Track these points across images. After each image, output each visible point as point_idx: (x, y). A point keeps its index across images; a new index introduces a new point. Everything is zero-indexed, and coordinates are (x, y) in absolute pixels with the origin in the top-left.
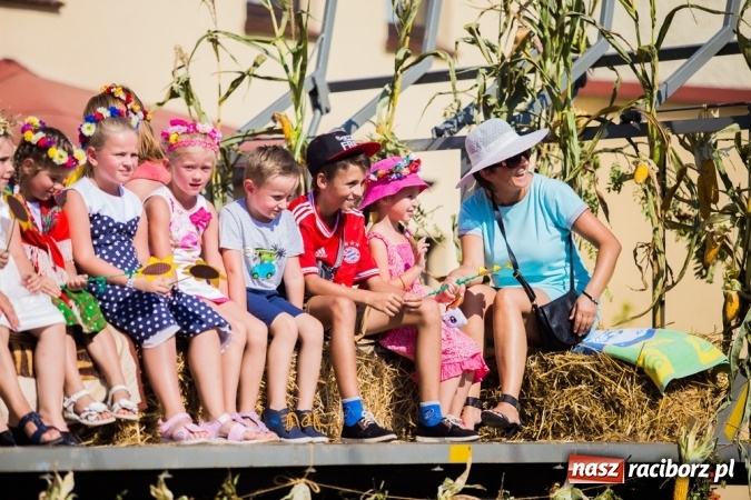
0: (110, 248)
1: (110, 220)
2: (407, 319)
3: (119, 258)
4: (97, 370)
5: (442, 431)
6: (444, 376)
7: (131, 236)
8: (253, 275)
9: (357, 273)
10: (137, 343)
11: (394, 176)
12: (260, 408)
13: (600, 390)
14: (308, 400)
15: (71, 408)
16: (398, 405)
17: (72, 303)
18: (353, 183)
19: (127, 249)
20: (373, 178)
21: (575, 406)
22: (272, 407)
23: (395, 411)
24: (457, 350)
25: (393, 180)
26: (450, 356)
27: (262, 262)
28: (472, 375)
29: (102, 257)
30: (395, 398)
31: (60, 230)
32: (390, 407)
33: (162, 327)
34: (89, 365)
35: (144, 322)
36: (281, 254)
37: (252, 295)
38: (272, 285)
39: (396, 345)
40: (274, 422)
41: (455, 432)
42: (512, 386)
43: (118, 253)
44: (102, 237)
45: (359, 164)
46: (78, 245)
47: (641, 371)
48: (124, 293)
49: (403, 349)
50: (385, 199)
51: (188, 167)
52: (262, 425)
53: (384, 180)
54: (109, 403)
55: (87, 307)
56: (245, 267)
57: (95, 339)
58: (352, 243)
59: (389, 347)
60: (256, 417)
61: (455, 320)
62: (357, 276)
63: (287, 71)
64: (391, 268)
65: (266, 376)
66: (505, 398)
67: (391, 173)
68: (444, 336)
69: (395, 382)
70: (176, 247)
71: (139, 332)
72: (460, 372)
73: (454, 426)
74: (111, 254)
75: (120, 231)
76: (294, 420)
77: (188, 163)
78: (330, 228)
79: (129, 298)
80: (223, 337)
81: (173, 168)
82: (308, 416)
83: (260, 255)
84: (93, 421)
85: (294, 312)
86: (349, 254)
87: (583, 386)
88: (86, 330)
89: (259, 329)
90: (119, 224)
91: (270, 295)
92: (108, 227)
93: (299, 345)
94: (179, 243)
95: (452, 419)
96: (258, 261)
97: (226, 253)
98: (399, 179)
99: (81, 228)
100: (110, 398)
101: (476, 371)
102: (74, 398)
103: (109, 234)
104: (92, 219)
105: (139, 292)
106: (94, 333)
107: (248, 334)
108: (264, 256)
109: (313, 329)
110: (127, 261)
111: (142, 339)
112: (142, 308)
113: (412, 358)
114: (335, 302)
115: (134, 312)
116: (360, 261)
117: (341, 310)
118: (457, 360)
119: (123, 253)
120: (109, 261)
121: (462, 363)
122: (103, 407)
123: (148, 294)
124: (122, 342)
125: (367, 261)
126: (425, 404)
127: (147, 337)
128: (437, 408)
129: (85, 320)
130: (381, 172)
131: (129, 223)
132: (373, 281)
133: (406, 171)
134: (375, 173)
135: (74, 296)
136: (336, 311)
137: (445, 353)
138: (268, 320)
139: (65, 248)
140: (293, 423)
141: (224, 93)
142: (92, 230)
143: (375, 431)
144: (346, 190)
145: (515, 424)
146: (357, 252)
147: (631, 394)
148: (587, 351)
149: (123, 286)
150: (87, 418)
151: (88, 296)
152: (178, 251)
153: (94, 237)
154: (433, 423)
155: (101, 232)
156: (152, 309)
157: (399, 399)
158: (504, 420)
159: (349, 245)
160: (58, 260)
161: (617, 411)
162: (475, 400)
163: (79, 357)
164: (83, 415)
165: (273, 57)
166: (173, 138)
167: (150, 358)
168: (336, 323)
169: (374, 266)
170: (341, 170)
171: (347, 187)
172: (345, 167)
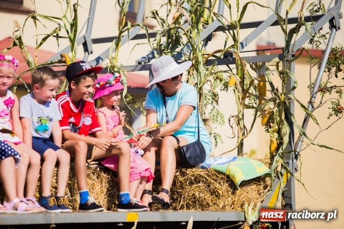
2: (114, 152)
5: (129, 206)
8: (36, 131)
9: (90, 130)
11: (108, 85)
12: (38, 195)
13: (209, 186)
14: (62, 191)
16: (110, 194)
18: (88, 86)
20: (98, 86)
21: (197, 194)
22: (44, 195)
23: (108, 197)
24: (138, 166)
25: (108, 87)
26: (135, 170)
27: (41, 124)
28: (146, 179)
30: (108, 190)
32: (106, 194)
36: (51, 120)
37: (35, 140)
38: (47, 136)
39: (109, 164)
40: (44, 202)
41: (136, 206)
42: (167, 184)
45: (92, 77)
47: (228, 177)
49: (112, 166)
50: (104, 96)
51: (1, 77)
52: (37, 204)
56: (32, 127)
58: (88, 115)
59: (106, 165)
60: (34, 200)
61: (138, 152)
62: (90, 131)
63: (68, 33)
64: (108, 126)
65: (40, 180)
66: (163, 190)
67: (107, 84)
68: (132, 160)
69: (109, 182)
72: (140, 177)
73: (135, 204)
76: (54, 201)
78: (77, 107)
80: (16, 161)
82: (62, 199)
83: (41, 120)
86: (87, 121)
87: (201, 184)
91: (45, 140)
95: (135, 200)
96: (39, 124)
97: (23, 120)
101: (148, 177)
107: (30, 159)
108: (42, 121)
109: (65, 157)
113: (116, 171)
114: (77, 144)
116: (92, 124)
117: (79, 147)
118: (138, 172)
121: (140, 173)
125: (95, 123)
126: (122, 193)
128: (128, 195)
130: (101, 83)
132: (98, 133)
133: (113, 82)
134: (99, 83)
136: (77, 148)
137: (132, 168)
138: (41, 152)
140: (53, 203)
141: (39, 43)
143: (94, 206)
144: (85, 90)
145: (167, 203)
146: (90, 119)
147: (223, 188)
148: (203, 167)
154: (125, 202)
157: (111, 190)
158: (163, 200)
159: (87, 116)
161: (217, 196)
162: (149, 191)
168: (77, 153)
169: (99, 126)
170: (83, 80)
171: (85, 88)
172: (85, 79)
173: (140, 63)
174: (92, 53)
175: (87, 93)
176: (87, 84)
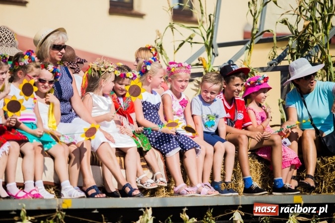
0: (150, 115)
1: (150, 104)
4: (148, 166)
5: (284, 190)
6: (284, 167)
7: (158, 110)
8: (205, 126)
9: (243, 124)
10: (164, 155)
11: (257, 84)
12: (210, 181)
14: (229, 177)
15: (139, 182)
16: (263, 180)
17: (138, 138)
18: (238, 85)
19: (157, 116)
20: (248, 84)
22: (215, 181)
23: (262, 182)
24: (288, 156)
25: (257, 85)
26: (285, 158)
27: (209, 121)
28: (294, 166)
29: (147, 119)
30: (262, 176)
31: (131, 108)
32: (260, 180)
33: (174, 148)
34: (145, 164)
35: (166, 146)
36: (217, 117)
37: (205, 134)
38: (213, 130)
39: (263, 154)
40: (216, 187)
41: (290, 190)
42: (311, 171)
43: (153, 118)
44: (147, 111)
48: (158, 134)
49: (266, 156)
50: (253, 93)
51: (180, 81)
52: (212, 188)
53: (253, 85)
54: (154, 179)
55: (144, 140)
56: (202, 123)
57: (147, 153)
58: (240, 111)
59: (259, 155)
60: (210, 185)
61: (286, 143)
63: (204, 40)
64: (257, 121)
66: (308, 176)
67: (256, 82)
68: (283, 150)
69: (262, 170)
70: (174, 115)
71: (164, 150)
72: (290, 165)
73: (289, 188)
74: (151, 118)
75: (154, 108)
76: (225, 186)
77: (180, 79)
78: (230, 105)
79: (160, 136)
80: (197, 152)
81: (173, 82)
82: (230, 184)
83: (209, 117)
84: (149, 187)
85: (223, 141)
86: (240, 116)
88: (144, 150)
89: (210, 148)
90: (154, 105)
91: (212, 134)
92: (149, 107)
93: (225, 155)
94: (176, 113)
95: (288, 185)
96: (208, 120)
97: (195, 117)
98: (260, 85)
100: (154, 177)
101: (296, 164)
102: (140, 177)
103: (150, 110)
104: (143, 103)
105: (164, 134)
106: (148, 151)
107: (206, 151)
108: (210, 118)
109: (231, 148)
110: (157, 121)
111: (166, 153)
112: (165, 140)
113: (269, 160)
114: (239, 137)
115: (162, 142)
116: (244, 119)
117: (242, 140)
119: (155, 117)
120: (150, 121)
121: (290, 161)
122: (152, 181)
123: (168, 134)
124: (158, 154)
125: (247, 118)
126: (276, 179)
127: (168, 152)
128: (281, 180)
129: (143, 145)
130: (252, 82)
131: (157, 104)
132: (250, 127)
133: (262, 82)
134: (249, 82)
135: (138, 135)
136: (240, 140)
137: (283, 157)
138: (213, 144)
139: (133, 115)
140: (224, 188)
141: (176, 49)
142: (143, 108)
143: (257, 190)
144: (235, 88)
145: (313, 187)
146: (242, 115)
149: (157, 131)
150: (146, 186)
151: (144, 136)
152: (175, 116)
153: (144, 111)
154: (280, 187)
155: (147, 109)
156: (170, 141)
157: (264, 177)
158: (309, 185)
159: (239, 112)
160: (131, 121)
162: (295, 177)
163: (141, 161)
164: (145, 185)
165: (198, 34)
166: (173, 70)
167: (169, 161)
168: (240, 145)
169: (250, 121)
170: (232, 80)
171: (235, 86)
172: (234, 78)
173: (271, 65)
174: (217, 55)
175: (237, 91)
176: (236, 83)
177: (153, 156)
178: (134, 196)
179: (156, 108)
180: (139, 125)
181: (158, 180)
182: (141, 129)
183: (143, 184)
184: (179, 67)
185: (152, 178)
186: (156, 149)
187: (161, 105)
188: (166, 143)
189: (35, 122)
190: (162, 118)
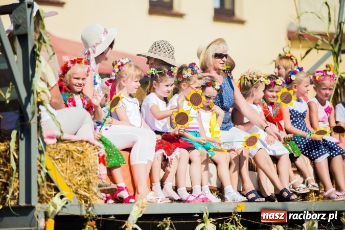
0: (297, 123)
1: (297, 112)
3: (301, 127)
4: (299, 171)
7: (304, 118)
15: (291, 187)
17: (288, 145)
19: (303, 123)
29: (295, 126)
31: (280, 116)
33: (323, 154)
34: (296, 169)
35: (315, 152)
43: (300, 125)
44: (294, 119)
46: (286, 122)
48: (306, 141)
51: (324, 89)
54: (305, 184)
55: (294, 147)
57: (298, 159)
70: (320, 121)
71: (313, 156)
74: (298, 125)
75: (301, 116)
77: (324, 87)
79: (308, 143)
80: (344, 158)
81: (318, 89)
84: (302, 191)
88: (295, 156)
90: (301, 113)
92: (297, 115)
94: (321, 120)
99: (287, 115)
100: (306, 182)
102: (292, 182)
104: (290, 112)
105: (312, 140)
106: (298, 157)
110: (304, 128)
111: (314, 159)
115: (311, 148)
119: (302, 125)
120: (297, 128)
122: (304, 186)
123: (316, 141)
124: (307, 160)
127: (317, 158)
129: (294, 152)
131: (304, 113)
135: (288, 142)
142: (291, 116)
149: (305, 138)
150: (299, 190)
152: (320, 123)
153: (291, 119)
155: (294, 117)
160: (280, 128)
163: (293, 166)
164: (297, 189)
166: (317, 78)
167: (318, 166)
177: (303, 162)
178: (293, 200)
179: (303, 116)
180: (288, 132)
181: (310, 185)
182: (290, 136)
183: (295, 189)
184: (323, 75)
185: (304, 183)
186: (305, 155)
187: (308, 113)
188: (315, 149)
189: (198, 130)
190: (308, 125)
